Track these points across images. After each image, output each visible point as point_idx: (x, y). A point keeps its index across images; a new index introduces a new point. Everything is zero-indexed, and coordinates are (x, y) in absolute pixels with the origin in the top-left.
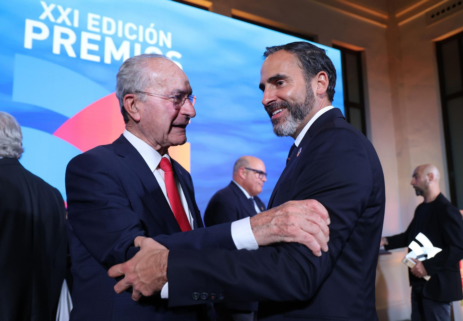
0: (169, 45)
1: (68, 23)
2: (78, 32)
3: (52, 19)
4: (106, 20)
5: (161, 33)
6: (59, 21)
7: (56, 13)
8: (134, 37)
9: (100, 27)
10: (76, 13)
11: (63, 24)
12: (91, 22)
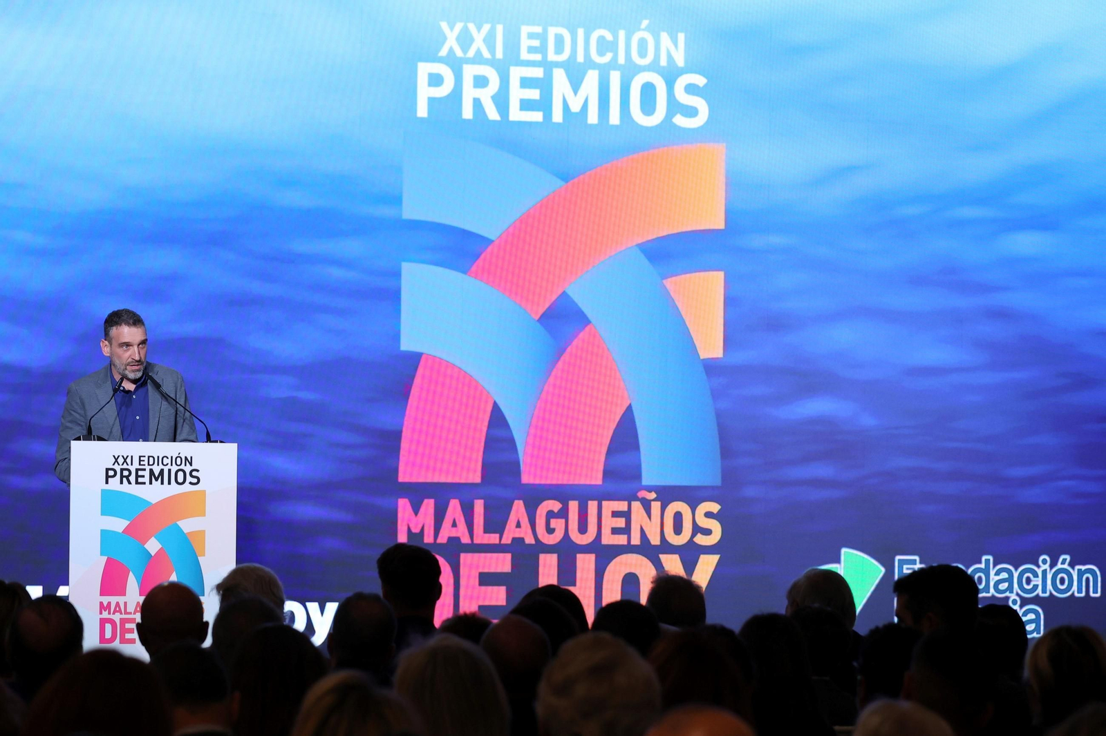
0: (680, 62)
1: (486, 55)
2: (503, 69)
3: (459, 53)
4: (552, 31)
5: (665, 38)
6: (471, 54)
7: (465, 40)
8: (608, 57)
9: (542, 49)
10: (500, 28)
11: (478, 59)
12: (525, 43)
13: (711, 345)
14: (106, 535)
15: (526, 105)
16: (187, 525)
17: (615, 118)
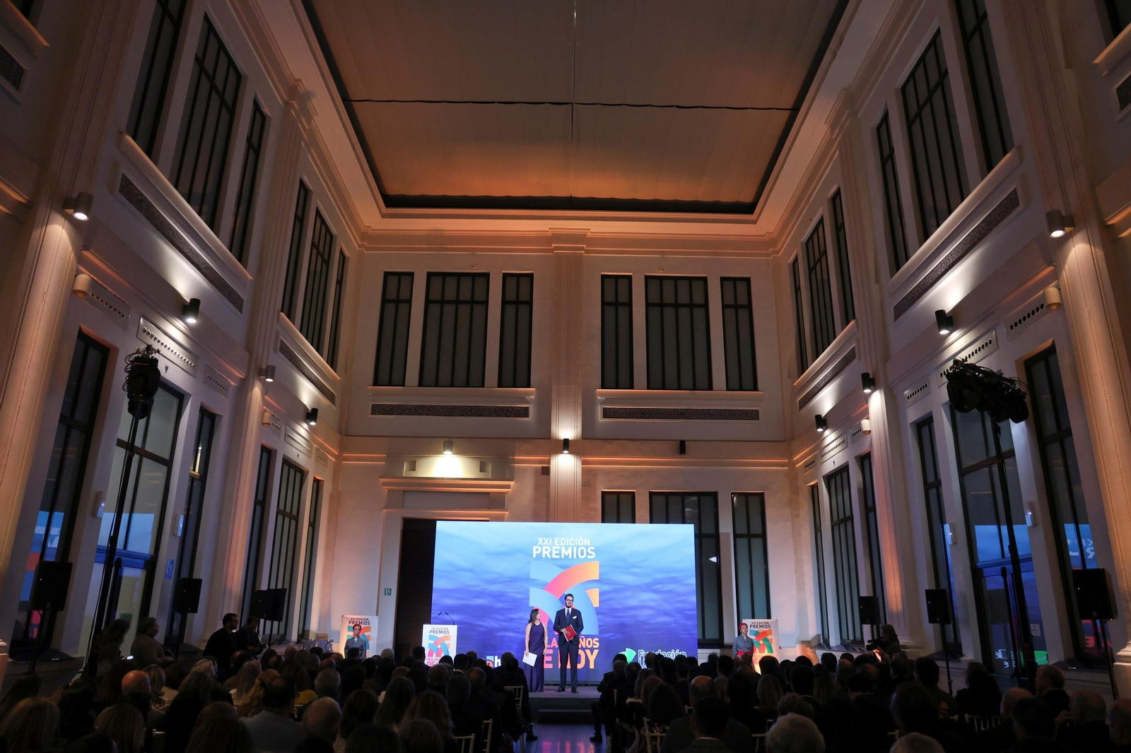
0: (589, 544)
2: (551, 547)
3: (542, 545)
4: (562, 539)
5: (586, 540)
6: (544, 545)
7: (543, 541)
8: (573, 544)
9: (559, 543)
11: (546, 545)
12: (556, 542)
13: (596, 604)
14: (430, 644)
15: (556, 554)
16: (446, 642)
17: (575, 557)
